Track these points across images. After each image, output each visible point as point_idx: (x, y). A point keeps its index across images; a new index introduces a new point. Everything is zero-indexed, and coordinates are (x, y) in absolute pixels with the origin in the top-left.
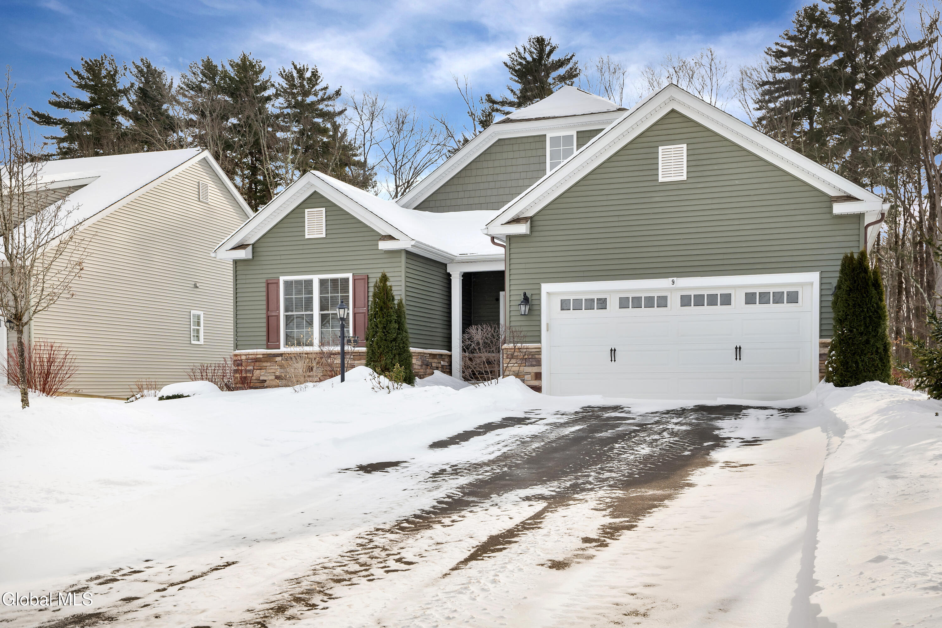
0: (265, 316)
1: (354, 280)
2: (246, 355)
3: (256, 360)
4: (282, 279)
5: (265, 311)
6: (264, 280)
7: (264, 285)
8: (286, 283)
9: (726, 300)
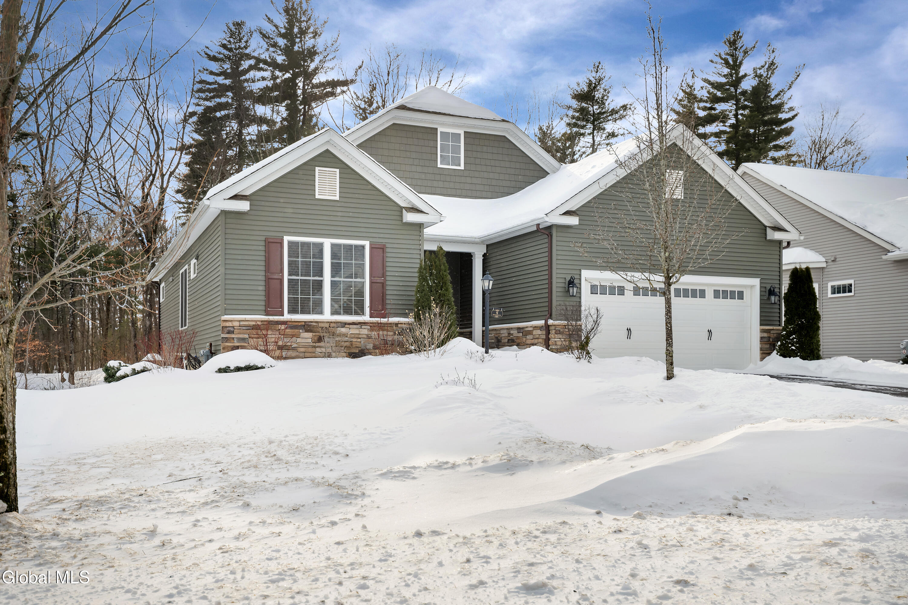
0: (263, 278)
1: (371, 248)
2: (240, 321)
3: (256, 327)
4: (287, 239)
5: (263, 273)
6: (263, 238)
7: (263, 243)
8: (290, 243)
9: (702, 294)
